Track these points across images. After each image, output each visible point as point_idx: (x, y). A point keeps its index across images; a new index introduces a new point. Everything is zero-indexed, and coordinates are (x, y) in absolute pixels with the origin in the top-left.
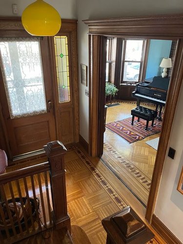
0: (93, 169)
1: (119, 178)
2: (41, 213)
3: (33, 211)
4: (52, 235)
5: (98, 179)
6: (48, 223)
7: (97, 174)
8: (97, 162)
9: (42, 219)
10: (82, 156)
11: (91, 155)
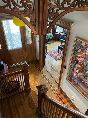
0: (41, 71)
1: (50, 75)
2: (21, 86)
3: (18, 85)
4: (25, 93)
5: (42, 75)
6: (23, 89)
7: (42, 73)
8: (42, 68)
9: (21, 88)
10: (37, 66)
11: (40, 65)
